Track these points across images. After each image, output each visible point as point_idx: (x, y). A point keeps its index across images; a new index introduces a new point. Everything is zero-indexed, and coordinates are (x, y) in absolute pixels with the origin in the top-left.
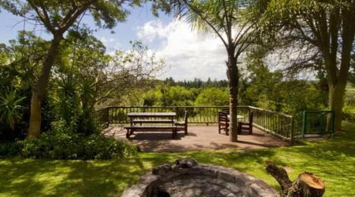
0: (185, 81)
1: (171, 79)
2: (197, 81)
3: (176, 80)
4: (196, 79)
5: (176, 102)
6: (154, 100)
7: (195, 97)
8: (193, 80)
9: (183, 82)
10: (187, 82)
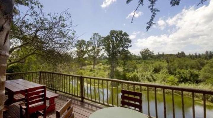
0: (196, 54)
1: (183, 53)
2: (209, 53)
3: (187, 54)
4: (207, 52)
5: (179, 70)
6: (160, 68)
7: (201, 67)
8: (204, 53)
9: (194, 54)
10: (198, 54)
